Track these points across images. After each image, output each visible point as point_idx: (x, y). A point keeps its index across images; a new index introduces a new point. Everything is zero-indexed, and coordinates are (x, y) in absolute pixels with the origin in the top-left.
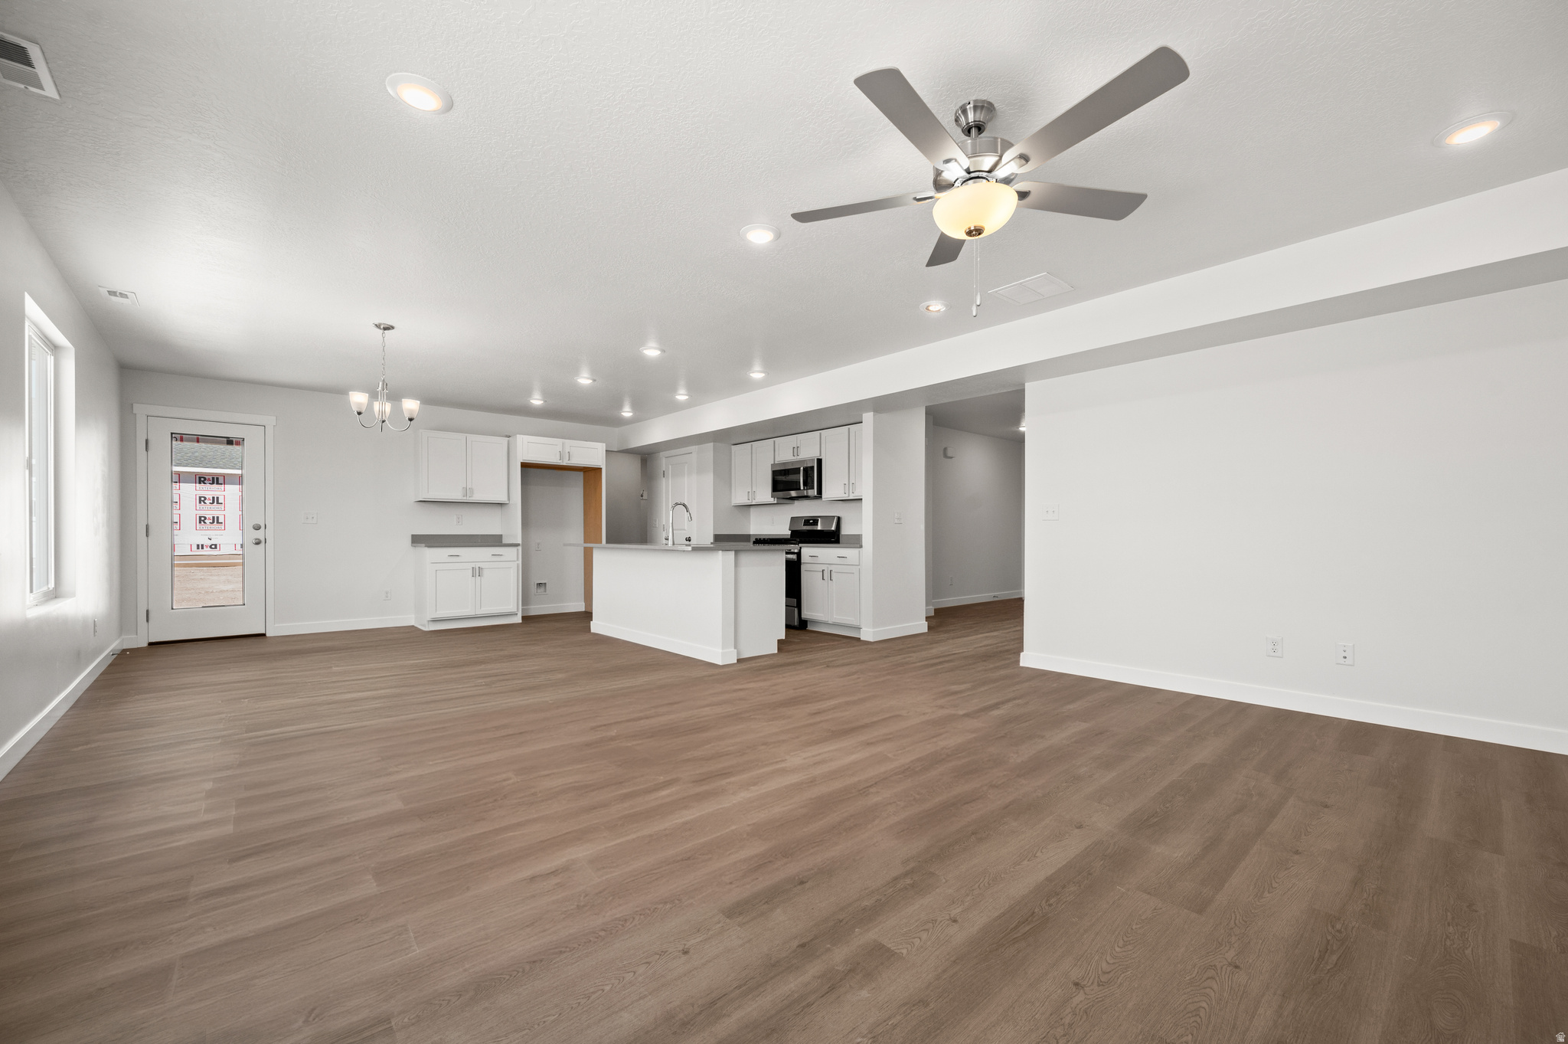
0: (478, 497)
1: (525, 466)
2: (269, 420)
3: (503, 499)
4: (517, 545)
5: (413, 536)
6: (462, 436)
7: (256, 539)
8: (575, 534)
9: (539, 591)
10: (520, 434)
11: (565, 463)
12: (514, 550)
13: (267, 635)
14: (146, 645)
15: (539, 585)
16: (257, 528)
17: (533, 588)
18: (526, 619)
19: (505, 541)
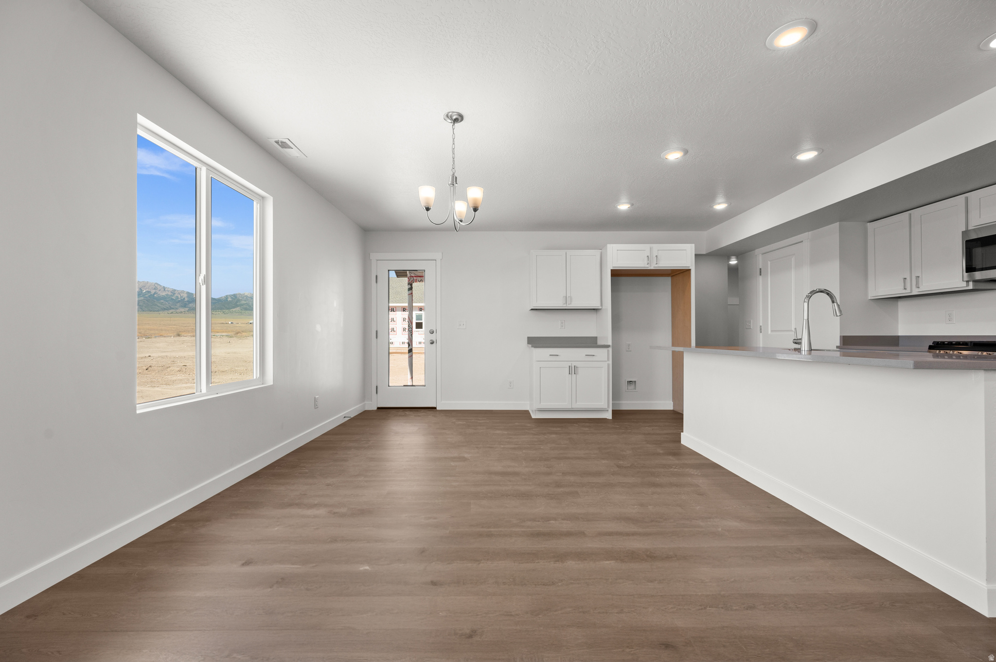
0: (575, 304)
1: (616, 274)
2: (438, 256)
3: (596, 304)
4: (608, 346)
5: (528, 338)
6: (563, 252)
7: (431, 340)
8: (663, 337)
9: (629, 388)
10: (609, 244)
11: (653, 266)
12: (605, 350)
13: (437, 409)
14: (376, 409)
15: (630, 382)
16: (432, 332)
17: (624, 386)
18: (617, 414)
19: (600, 343)
